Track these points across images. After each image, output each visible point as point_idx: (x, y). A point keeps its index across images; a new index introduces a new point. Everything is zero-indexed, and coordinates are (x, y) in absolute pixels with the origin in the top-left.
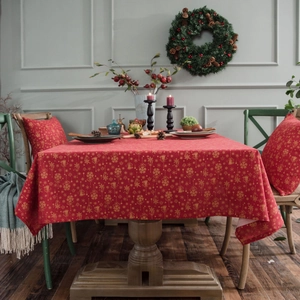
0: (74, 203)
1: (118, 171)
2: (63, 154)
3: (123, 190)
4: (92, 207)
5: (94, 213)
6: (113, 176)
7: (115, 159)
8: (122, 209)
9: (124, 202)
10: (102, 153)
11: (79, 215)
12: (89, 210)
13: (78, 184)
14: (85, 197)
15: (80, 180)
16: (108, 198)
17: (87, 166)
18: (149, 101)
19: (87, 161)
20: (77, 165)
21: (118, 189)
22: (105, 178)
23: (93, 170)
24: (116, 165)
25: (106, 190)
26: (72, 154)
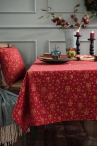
0: (56, 109)
1: (88, 85)
2: (48, 72)
3: (92, 99)
4: (69, 112)
5: (69, 116)
6: (84, 89)
7: (86, 76)
8: (90, 113)
9: (92, 108)
10: (76, 72)
11: (59, 118)
12: (66, 114)
13: (59, 95)
14: (63, 105)
15: (60, 92)
16: (80, 105)
17: (65, 81)
18: (78, 36)
19: (66, 78)
20: (58, 81)
21: (87, 98)
22: (79, 90)
23: (70, 85)
24: (87, 80)
25: (79, 99)
26: (54, 72)
